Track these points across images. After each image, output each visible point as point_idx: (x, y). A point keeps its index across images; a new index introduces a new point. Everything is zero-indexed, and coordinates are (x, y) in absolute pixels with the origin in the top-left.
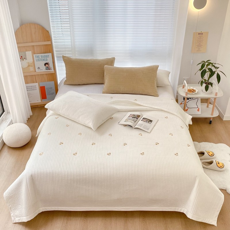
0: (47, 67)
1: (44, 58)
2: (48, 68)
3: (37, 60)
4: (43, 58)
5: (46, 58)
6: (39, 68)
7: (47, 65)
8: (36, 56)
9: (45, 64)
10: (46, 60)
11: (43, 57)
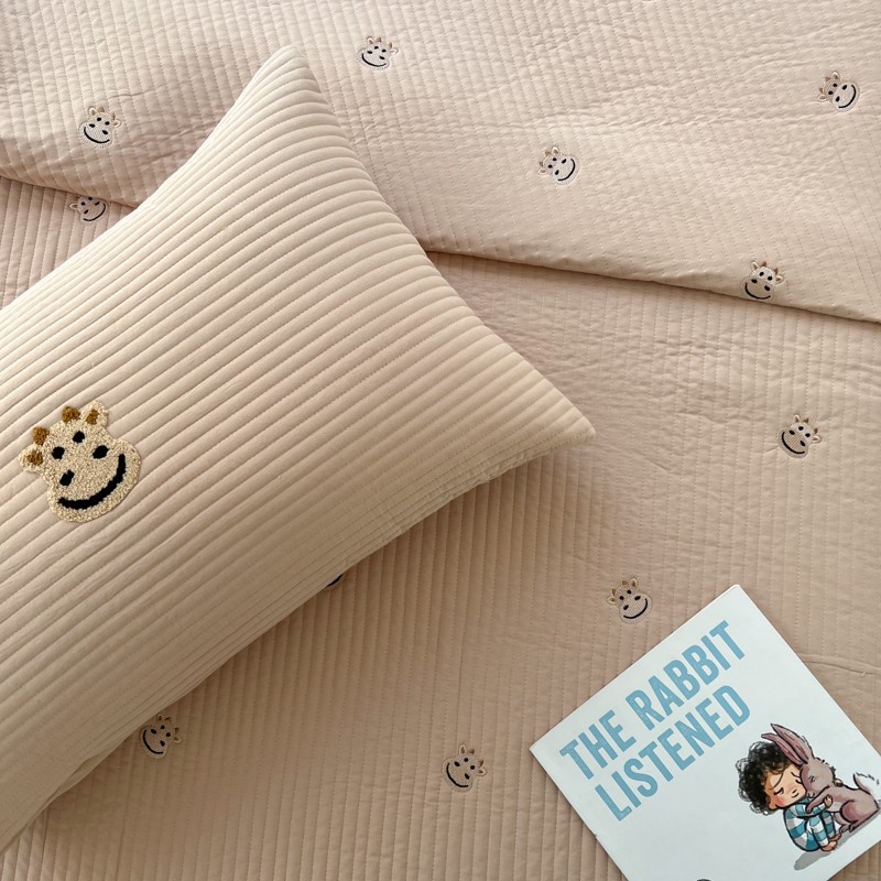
1: (691, 705)
3: (622, 801)
4: (679, 713)
5: (706, 691)
8: (569, 750)
9: (754, 787)
10: (724, 721)
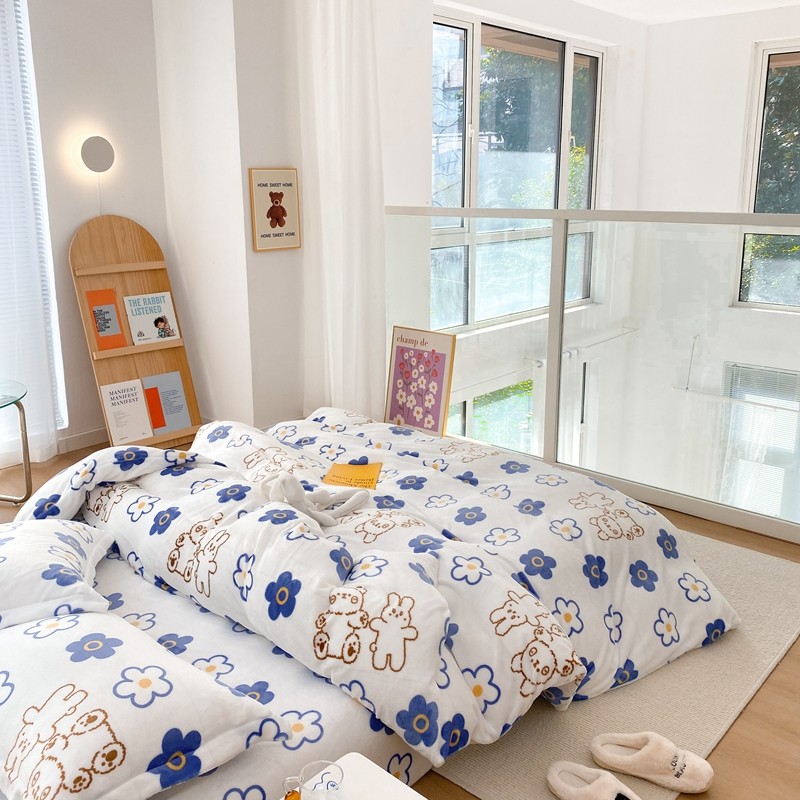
0: (163, 330)
2: (165, 333)
6: (141, 334)
7: (161, 325)
11: (149, 303)
